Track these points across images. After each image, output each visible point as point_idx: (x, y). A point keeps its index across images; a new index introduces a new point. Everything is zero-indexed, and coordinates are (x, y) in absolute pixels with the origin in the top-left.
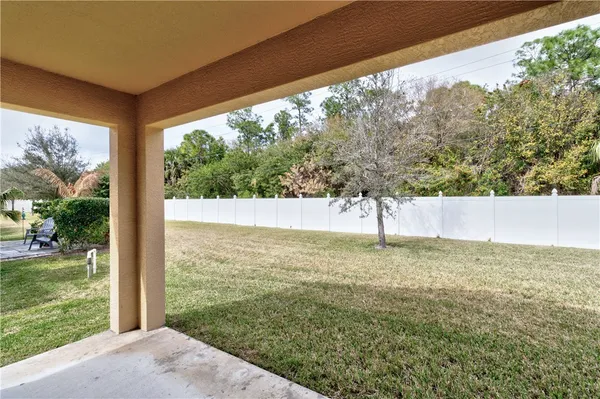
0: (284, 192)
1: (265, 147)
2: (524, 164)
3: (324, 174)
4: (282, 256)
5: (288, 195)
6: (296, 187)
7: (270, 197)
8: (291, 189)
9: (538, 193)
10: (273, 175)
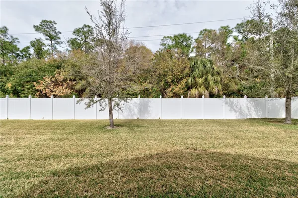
0: (38, 93)
1: (21, 62)
2: (167, 85)
3: (70, 83)
4: (33, 145)
5: (41, 96)
6: (48, 90)
7: (25, 97)
8: (44, 92)
9: (172, 97)
10: (28, 82)
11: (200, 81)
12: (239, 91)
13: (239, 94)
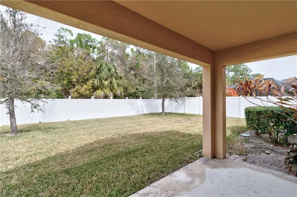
2: (71, 84)
11: (106, 83)
12: (135, 93)
13: (135, 96)
